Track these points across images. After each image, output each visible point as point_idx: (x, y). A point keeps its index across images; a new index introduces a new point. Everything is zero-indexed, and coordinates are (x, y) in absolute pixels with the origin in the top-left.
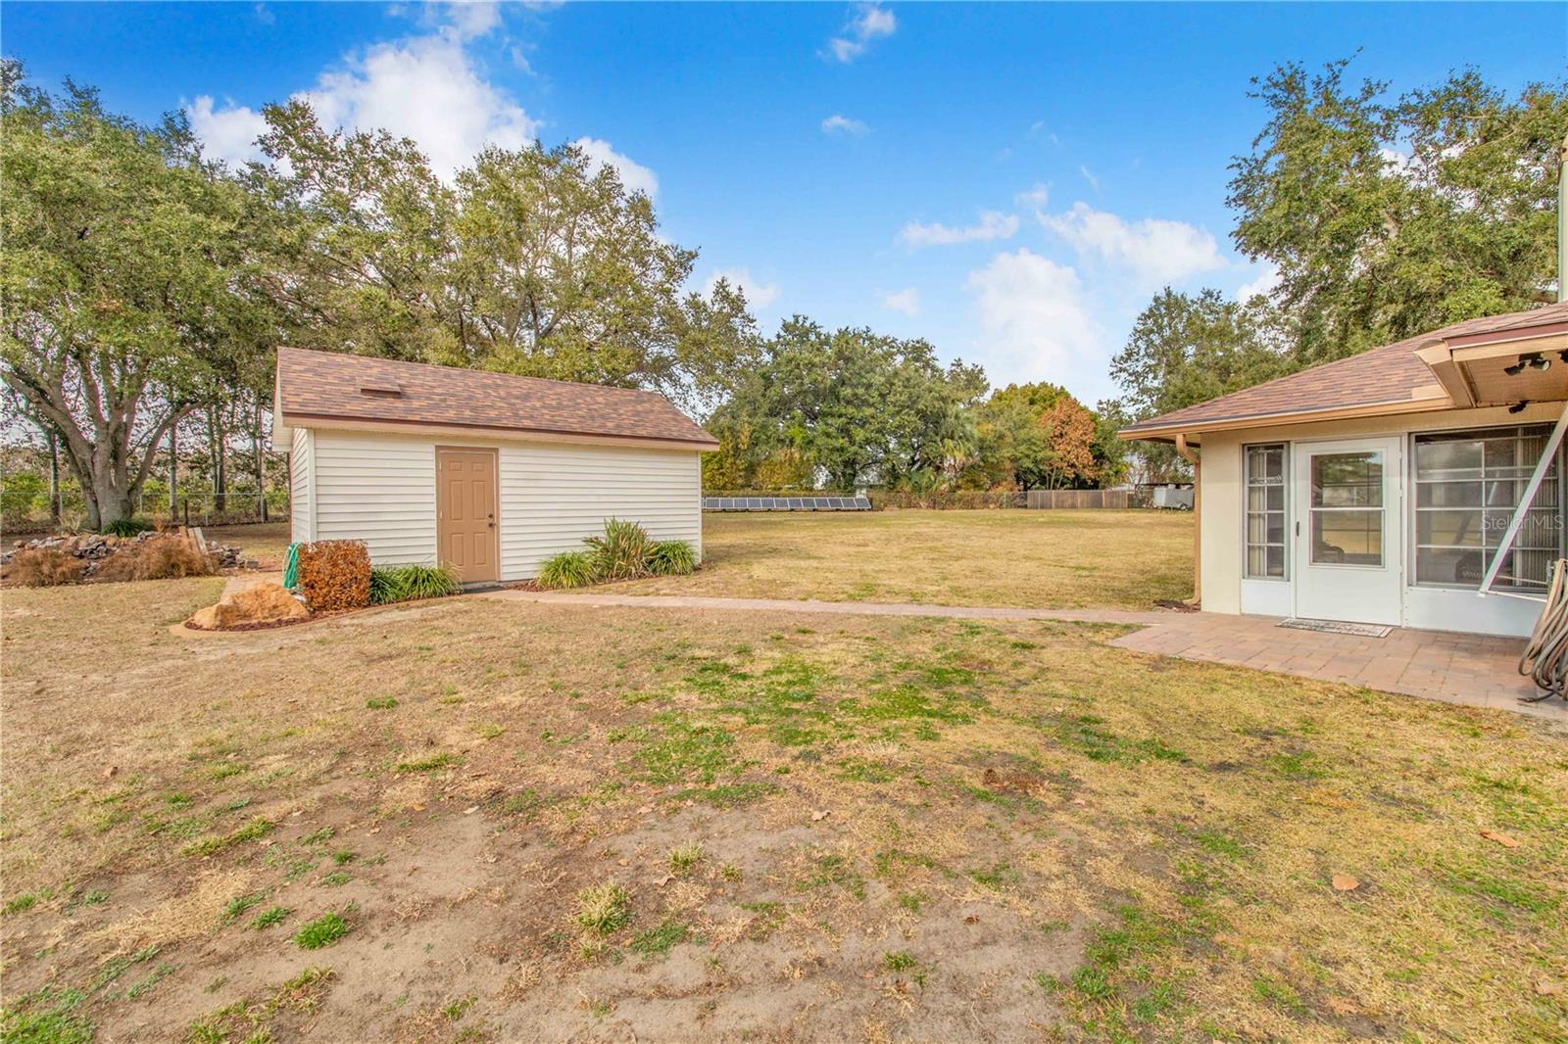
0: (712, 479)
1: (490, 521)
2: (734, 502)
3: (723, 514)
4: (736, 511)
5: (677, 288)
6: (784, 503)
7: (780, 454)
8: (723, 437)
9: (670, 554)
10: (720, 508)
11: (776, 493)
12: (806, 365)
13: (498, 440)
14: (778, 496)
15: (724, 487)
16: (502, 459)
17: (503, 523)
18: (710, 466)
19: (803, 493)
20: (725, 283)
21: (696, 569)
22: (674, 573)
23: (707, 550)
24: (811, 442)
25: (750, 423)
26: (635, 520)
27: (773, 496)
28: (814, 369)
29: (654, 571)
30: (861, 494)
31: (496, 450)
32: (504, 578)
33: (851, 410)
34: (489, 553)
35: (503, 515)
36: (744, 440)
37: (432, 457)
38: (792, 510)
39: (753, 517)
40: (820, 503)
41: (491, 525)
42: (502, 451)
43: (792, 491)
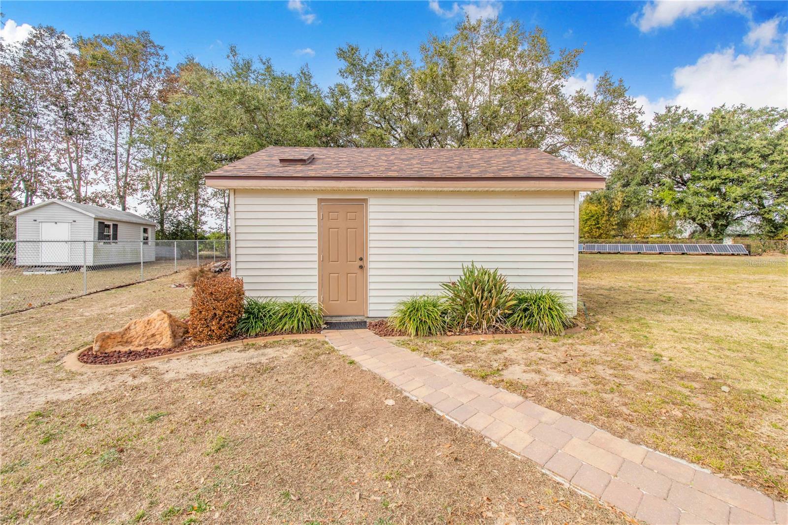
0: (590, 231)
1: (360, 263)
2: (607, 247)
3: (599, 256)
4: (609, 253)
5: (565, 83)
6: (653, 248)
7: (650, 212)
8: (600, 203)
9: (534, 308)
10: (596, 251)
11: (645, 240)
12: (679, 142)
13: (367, 192)
14: (647, 243)
15: (600, 236)
16: (371, 209)
17: (371, 265)
18: (589, 223)
19: (670, 240)
20: (608, 76)
21: (569, 326)
22: (539, 330)
23: (584, 294)
24: (681, 201)
25: (623, 192)
26: (495, 266)
27: (643, 242)
28: (687, 143)
29: (513, 325)
30: (728, 242)
31: (365, 200)
32: (371, 314)
33: (725, 172)
34: (360, 292)
35: (371, 258)
36: (618, 204)
37: (315, 208)
38: (660, 253)
39: (626, 258)
40: (688, 248)
41: (361, 267)
42: (372, 201)
43: (660, 239)
